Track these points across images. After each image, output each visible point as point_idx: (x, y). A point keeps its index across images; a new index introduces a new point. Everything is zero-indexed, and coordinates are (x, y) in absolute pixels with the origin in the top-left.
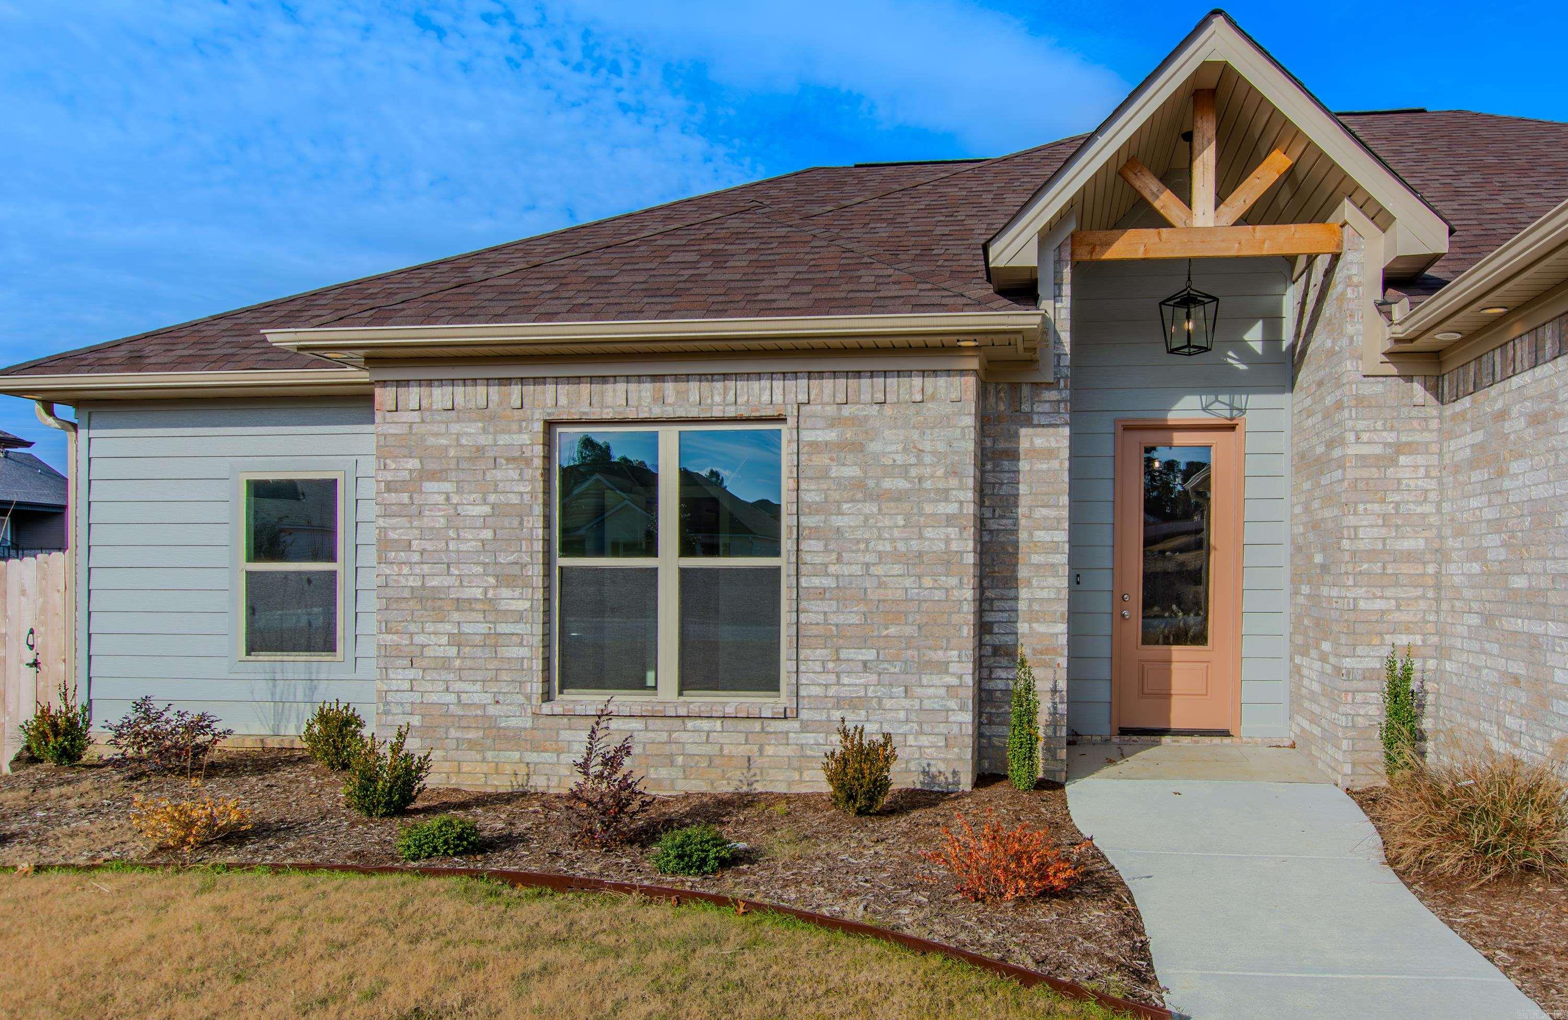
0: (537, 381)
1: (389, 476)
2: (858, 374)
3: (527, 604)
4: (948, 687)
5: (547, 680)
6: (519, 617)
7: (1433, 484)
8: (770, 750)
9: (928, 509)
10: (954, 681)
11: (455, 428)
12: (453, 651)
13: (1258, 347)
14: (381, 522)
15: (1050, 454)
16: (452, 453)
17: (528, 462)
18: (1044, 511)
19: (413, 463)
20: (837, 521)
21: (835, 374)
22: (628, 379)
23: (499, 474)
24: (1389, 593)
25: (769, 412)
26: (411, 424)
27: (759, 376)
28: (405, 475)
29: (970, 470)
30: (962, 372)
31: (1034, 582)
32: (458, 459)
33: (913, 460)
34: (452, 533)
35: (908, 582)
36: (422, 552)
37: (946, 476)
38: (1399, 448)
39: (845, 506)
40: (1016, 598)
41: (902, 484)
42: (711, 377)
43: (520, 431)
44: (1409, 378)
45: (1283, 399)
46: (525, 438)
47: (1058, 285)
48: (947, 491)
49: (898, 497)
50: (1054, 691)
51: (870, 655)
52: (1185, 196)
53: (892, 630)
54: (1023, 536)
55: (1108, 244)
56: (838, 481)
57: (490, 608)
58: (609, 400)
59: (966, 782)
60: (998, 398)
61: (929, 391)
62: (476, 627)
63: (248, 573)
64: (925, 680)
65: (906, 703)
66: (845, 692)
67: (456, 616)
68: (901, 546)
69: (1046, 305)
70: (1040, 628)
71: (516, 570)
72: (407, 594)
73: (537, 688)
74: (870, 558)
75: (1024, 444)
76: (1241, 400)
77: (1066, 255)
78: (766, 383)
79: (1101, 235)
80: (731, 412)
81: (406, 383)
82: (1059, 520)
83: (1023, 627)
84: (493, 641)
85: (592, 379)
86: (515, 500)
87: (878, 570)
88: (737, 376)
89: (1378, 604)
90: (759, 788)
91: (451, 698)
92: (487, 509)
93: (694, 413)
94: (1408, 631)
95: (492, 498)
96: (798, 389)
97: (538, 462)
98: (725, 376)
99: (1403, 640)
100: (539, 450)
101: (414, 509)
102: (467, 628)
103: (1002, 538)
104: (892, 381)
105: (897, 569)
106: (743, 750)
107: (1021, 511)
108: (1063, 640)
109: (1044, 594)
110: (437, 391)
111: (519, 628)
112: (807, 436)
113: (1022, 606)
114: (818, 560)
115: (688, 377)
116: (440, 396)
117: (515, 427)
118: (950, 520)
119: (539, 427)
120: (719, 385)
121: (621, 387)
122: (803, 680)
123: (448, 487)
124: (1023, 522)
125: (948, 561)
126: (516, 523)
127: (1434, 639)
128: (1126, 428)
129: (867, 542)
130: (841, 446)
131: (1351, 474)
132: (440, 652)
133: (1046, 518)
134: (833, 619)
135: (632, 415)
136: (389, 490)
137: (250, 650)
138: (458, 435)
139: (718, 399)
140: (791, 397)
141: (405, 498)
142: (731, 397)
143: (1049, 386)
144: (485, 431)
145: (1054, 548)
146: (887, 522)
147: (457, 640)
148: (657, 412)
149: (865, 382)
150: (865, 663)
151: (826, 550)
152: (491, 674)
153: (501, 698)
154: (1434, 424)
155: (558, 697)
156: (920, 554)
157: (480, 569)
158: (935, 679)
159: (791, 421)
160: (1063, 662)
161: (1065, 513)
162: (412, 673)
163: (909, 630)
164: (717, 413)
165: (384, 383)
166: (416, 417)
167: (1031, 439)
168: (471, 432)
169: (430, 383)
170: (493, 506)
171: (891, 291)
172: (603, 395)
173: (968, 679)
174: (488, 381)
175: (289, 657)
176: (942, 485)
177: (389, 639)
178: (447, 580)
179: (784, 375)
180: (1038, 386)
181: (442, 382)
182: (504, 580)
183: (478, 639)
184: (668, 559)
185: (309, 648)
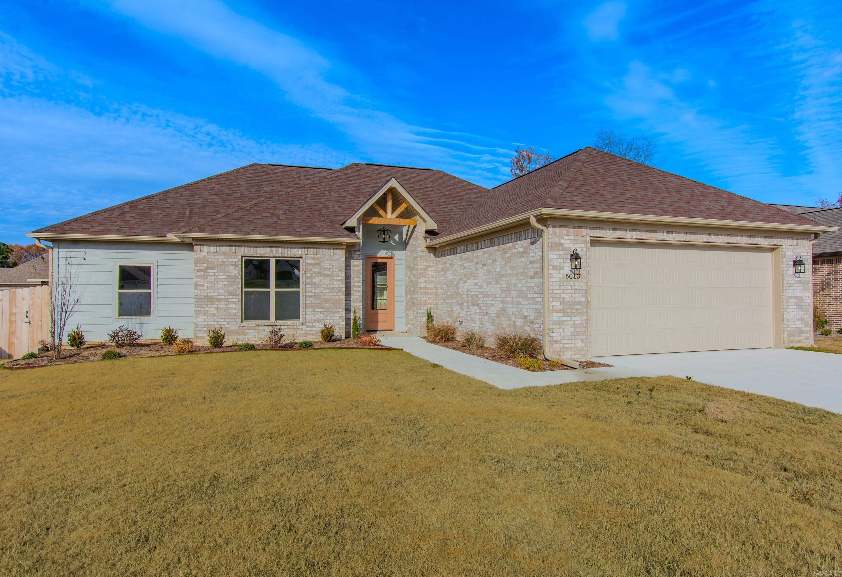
0: (239, 246)
1: (198, 268)
2: (319, 248)
3: (237, 300)
4: (340, 317)
5: (241, 318)
6: (234, 303)
7: (434, 274)
8: (298, 332)
9: (335, 278)
10: (341, 315)
11: (217, 257)
12: (216, 312)
13: (397, 240)
14: (195, 279)
15: (358, 266)
16: (216, 263)
17: (237, 266)
18: (357, 278)
19: (205, 265)
20: (314, 281)
21: (313, 248)
22: (263, 247)
23: (229, 268)
24: (427, 296)
25: (298, 256)
26: (204, 256)
27: (296, 248)
28: (203, 268)
29: (344, 270)
30: (342, 249)
31: (355, 294)
32: (218, 264)
33: (331, 268)
34: (216, 283)
35: (330, 294)
36: (207, 287)
37: (338, 271)
38: (429, 267)
39: (316, 277)
40: (350, 298)
41: (329, 273)
42: (284, 248)
43: (235, 258)
44: (430, 252)
45: (403, 252)
46: (236, 260)
47: (360, 229)
48: (339, 274)
49: (328, 275)
51: (322, 310)
52: (385, 211)
53: (327, 305)
54: (352, 284)
55: (369, 220)
56: (315, 271)
57: (226, 300)
58: (258, 251)
59: (343, 337)
61: (335, 252)
62: (222, 305)
63: (119, 293)
64: (334, 315)
66: (316, 319)
67: (217, 303)
68: (329, 286)
69: (357, 233)
70: (356, 304)
71: (233, 291)
72: (202, 298)
73: (240, 320)
74: (322, 289)
75: (352, 264)
76: (394, 252)
77: (361, 223)
79: (368, 218)
80: (289, 256)
81: (203, 245)
83: (352, 304)
84: (227, 309)
85: (254, 247)
86: (233, 275)
87: (324, 291)
88: (291, 248)
89: (425, 299)
90: (296, 341)
91: (216, 323)
92: (226, 277)
93: (280, 255)
94: (430, 304)
95: (227, 274)
96: (305, 251)
97: (240, 266)
98: (288, 247)
99: (429, 306)
100: (240, 263)
101: (205, 277)
102: (220, 306)
103: (349, 284)
104: (327, 250)
105: (328, 291)
106: (293, 332)
107: (352, 278)
108: (361, 307)
109: (357, 297)
110: (212, 248)
111: (234, 306)
112: (307, 262)
113: (352, 299)
114: (310, 289)
115: (278, 247)
116: (212, 249)
117: (233, 257)
118: (340, 281)
119: (240, 257)
120: (286, 249)
121: (262, 249)
122: (306, 316)
123: (214, 271)
124: (352, 281)
125: (339, 290)
126: (233, 280)
127: (435, 306)
129: (321, 285)
130: (315, 265)
131: (419, 272)
132: (212, 312)
133: (357, 280)
134: (313, 302)
135: (264, 255)
136: (198, 272)
137: (120, 315)
138: (218, 259)
139: (286, 252)
140: (303, 252)
141: (203, 274)
142: (289, 252)
143: (357, 251)
144: (225, 258)
145: (359, 287)
146: (326, 281)
147: (217, 309)
148: (271, 255)
149: (321, 250)
150: (321, 312)
151: (312, 287)
152: (226, 317)
153: (230, 322)
154: (435, 262)
155: (244, 322)
156: (333, 288)
157: (223, 291)
158: (337, 315)
159: (303, 258)
161: (361, 279)
162: (204, 317)
163: (331, 305)
164: (286, 256)
165: (197, 245)
166: (206, 254)
167: (354, 263)
168: (221, 258)
169: (210, 246)
170: (227, 276)
171: (326, 231)
172: (257, 250)
173: (344, 315)
174: (226, 246)
175: (134, 317)
176: (337, 273)
177: (197, 309)
178: (215, 294)
179: (302, 248)
180: (355, 251)
181: (213, 246)
182: (230, 294)
183: (223, 309)
184: (272, 289)
185: (141, 314)
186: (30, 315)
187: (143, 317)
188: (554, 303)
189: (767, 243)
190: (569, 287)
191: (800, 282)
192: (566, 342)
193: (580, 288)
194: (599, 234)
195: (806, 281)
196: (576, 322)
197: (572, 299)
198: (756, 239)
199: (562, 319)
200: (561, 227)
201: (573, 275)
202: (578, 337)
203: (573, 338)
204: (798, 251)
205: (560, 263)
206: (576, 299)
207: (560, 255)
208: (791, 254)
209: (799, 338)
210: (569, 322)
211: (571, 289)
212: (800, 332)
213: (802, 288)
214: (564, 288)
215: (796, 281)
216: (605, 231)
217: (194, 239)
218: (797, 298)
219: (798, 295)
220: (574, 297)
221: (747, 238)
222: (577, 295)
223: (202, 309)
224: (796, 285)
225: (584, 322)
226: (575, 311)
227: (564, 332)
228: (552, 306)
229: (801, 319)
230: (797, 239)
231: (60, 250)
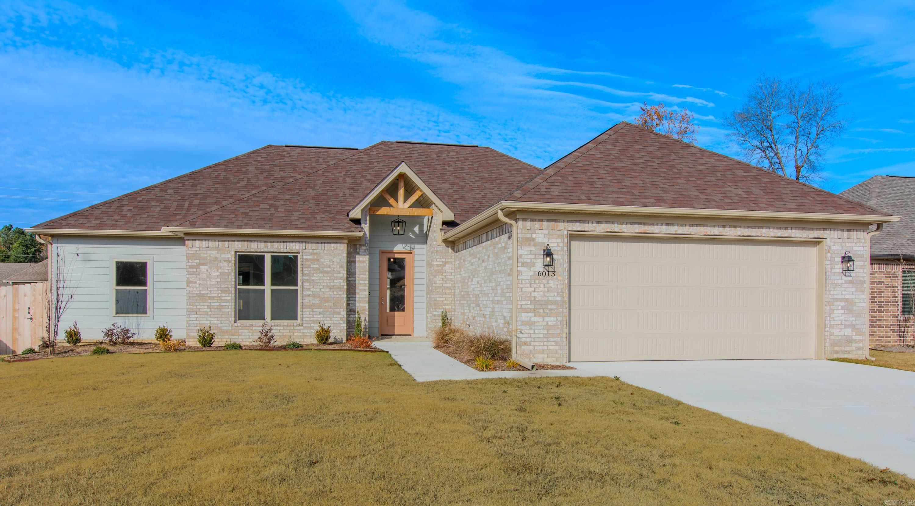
0: (232, 241)
1: (190, 264)
2: (318, 243)
3: (230, 298)
4: (340, 318)
5: (235, 318)
6: (227, 301)
7: (453, 271)
8: (296, 334)
9: (335, 275)
10: (342, 316)
11: (209, 252)
12: (209, 310)
13: (417, 232)
14: (187, 276)
15: (364, 262)
16: (208, 258)
17: (230, 262)
18: (362, 276)
19: (197, 261)
20: (313, 278)
21: (312, 243)
22: (258, 241)
23: (222, 265)
24: (444, 296)
25: (295, 251)
26: (196, 251)
27: (293, 242)
28: (195, 264)
29: (346, 266)
30: (344, 243)
31: (360, 293)
32: (210, 260)
33: (331, 264)
34: (208, 279)
35: (330, 293)
36: (200, 284)
37: (340, 267)
38: (446, 263)
39: (315, 274)
40: (356, 297)
41: (329, 269)
42: (280, 242)
43: (228, 254)
44: (448, 247)
45: (424, 246)
46: (229, 255)
47: (366, 221)
48: (340, 271)
49: (328, 272)
50: (365, 320)
51: (322, 310)
52: (396, 199)
53: (327, 304)
54: (357, 282)
55: (378, 211)
56: (313, 268)
57: (219, 298)
58: (253, 246)
59: (345, 340)
60: (351, 248)
61: (336, 247)
62: (215, 304)
63: (116, 290)
64: (335, 316)
65: (330, 322)
66: (315, 319)
67: (209, 301)
68: (329, 284)
69: (363, 225)
70: (361, 305)
71: (227, 289)
72: (195, 295)
73: (233, 319)
74: (321, 287)
75: (357, 259)
76: (413, 246)
77: (367, 213)
78: (294, 244)
79: (375, 208)
80: (285, 251)
81: (195, 240)
82: (366, 278)
83: (357, 304)
84: (220, 307)
85: (248, 241)
86: (226, 271)
87: (323, 290)
88: (287, 242)
89: (441, 299)
91: (205, 322)
92: (218, 273)
93: (276, 251)
94: (448, 305)
95: (220, 271)
96: (303, 246)
97: (233, 262)
98: (284, 242)
99: (447, 307)
100: (233, 258)
101: (197, 273)
102: (212, 304)
103: (352, 282)
104: (326, 245)
105: (328, 290)
106: (289, 334)
107: (357, 276)
108: (367, 307)
109: (362, 296)
110: (204, 243)
111: (227, 304)
112: (305, 257)
113: (357, 299)
114: (308, 287)
115: (274, 242)
116: (205, 244)
117: (226, 252)
118: (341, 278)
119: (233, 253)
120: (282, 244)
121: (256, 243)
122: (304, 316)
123: (207, 267)
124: (357, 278)
125: (340, 288)
126: (227, 277)
127: (454, 307)
128: (382, 252)
129: (320, 283)
130: (314, 260)
131: (435, 268)
132: (205, 310)
133: (363, 278)
134: (312, 302)
135: (259, 251)
136: (190, 268)
137: (117, 313)
138: (210, 254)
139: (282, 247)
140: (301, 247)
141: (195, 270)
142: (285, 247)
143: (364, 245)
144: (218, 253)
145: (365, 285)
146: (325, 278)
147: (210, 307)
148: (266, 250)
149: (320, 245)
150: (320, 312)
151: (310, 285)
152: (219, 316)
153: (222, 322)
154: (453, 257)
155: (237, 322)
156: (333, 286)
157: (216, 289)
158: (337, 316)
159: (301, 254)
160: (367, 313)
161: (368, 276)
162: (196, 316)
163: (330, 304)
164: (282, 251)
165: (188, 240)
166: (198, 249)
167: (359, 258)
168: (214, 253)
169: (202, 240)
170: (220, 273)
171: (326, 223)
172: (251, 245)
173: (345, 316)
174: (219, 241)
175: (130, 315)
176: (338, 270)
177: (190, 307)
178: (207, 292)
179: (299, 242)
180: (360, 245)
181: (205, 240)
182: (224, 291)
183: (216, 307)
184: (268, 287)
185: (137, 312)
186: (32, 311)
187: (140, 315)
188: (523, 303)
189: (805, 235)
190: (542, 286)
191: (850, 282)
192: (537, 344)
193: (555, 286)
194: (578, 227)
195: (861, 281)
196: (550, 323)
197: (546, 298)
198: (789, 231)
199: (533, 319)
200: (532, 220)
201: (547, 273)
202: (551, 339)
203: (545, 339)
204: (850, 244)
205: (531, 259)
206: (550, 298)
207: (531, 251)
208: (840, 248)
209: (847, 349)
210: (541, 323)
211: (544, 287)
213: (854, 289)
214: (535, 286)
215: (845, 281)
216: (587, 225)
217: (186, 234)
218: (846, 300)
219: (847, 297)
220: (548, 297)
221: (775, 230)
222: (551, 294)
223: (195, 307)
224: (845, 285)
225: (559, 323)
226: (548, 311)
227: (534, 333)
228: (521, 305)
229: (852, 326)
230: (848, 231)
231: (59, 245)
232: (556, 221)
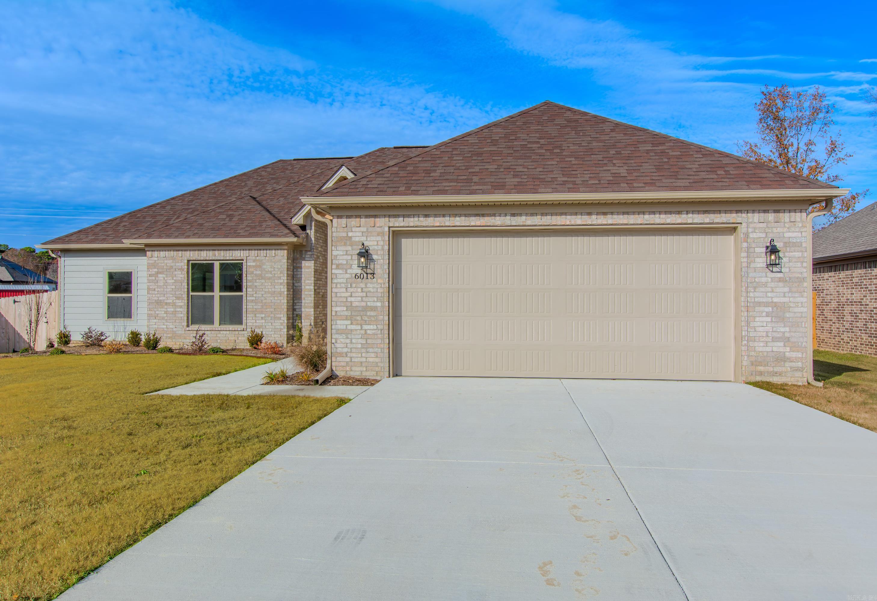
0: (185, 250)
1: (150, 273)
2: (260, 250)
3: (183, 304)
4: (281, 323)
5: (188, 322)
6: (181, 307)
8: (240, 338)
10: (282, 321)
11: (166, 262)
12: (165, 315)
14: (148, 284)
15: (309, 267)
16: (165, 267)
17: (184, 270)
18: (308, 281)
19: (156, 270)
20: (256, 284)
21: (255, 250)
22: (207, 250)
23: (176, 273)
25: (239, 258)
26: (155, 261)
27: (238, 250)
28: (154, 273)
30: (284, 249)
31: (306, 299)
32: (167, 269)
33: (273, 270)
34: (165, 287)
35: (271, 299)
36: (158, 291)
37: (280, 273)
39: (257, 280)
40: (302, 303)
41: (270, 275)
42: (227, 250)
46: (183, 264)
47: (311, 226)
48: (280, 277)
49: (269, 278)
50: (311, 325)
51: (263, 316)
53: (268, 310)
54: (303, 287)
56: (256, 274)
57: (174, 305)
60: (297, 254)
61: (276, 253)
62: (171, 309)
64: (276, 321)
65: (271, 327)
66: (257, 324)
67: (166, 307)
68: (270, 290)
69: (308, 231)
70: (307, 310)
71: (180, 296)
72: (154, 301)
73: (186, 324)
74: (263, 293)
75: (303, 265)
78: (239, 252)
80: (231, 258)
81: (155, 251)
82: (311, 283)
83: (303, 310)
84: (175, 313)
85: (198, 250)
86: (180, 279)
88: (232, 250)
90: (237, 347)
91: (165, 327)
92: (173, 281)
93: (222, 258)
96: (246, 253)
97: (186, 270)
98: (230, 250)
100: (186, 267)
101: (156, 281)
102: (168, 310)
103: (298, 288)
104: (268, 251)
105: (269, 295)
106: (234, 338)
107: (303, 281)
108: (313, 313)
109: (308, 302)
110: (161, 253)
111: (181, 310)
112: (249, 264)
113: (303, 304)
114: (251, 293)
115: (221, 250)
116: (162, 254)
117: (180, 261)
118: (281, 284)
119: (186, 261)
120: (228, 252)
121: (205, 252)
122: (248, 322)
123: (164, 276)
124: (303, 284)
126: (180, 285)
129: (262, 289)
130: (257, 266)
132: (162, 315)
133: (308, 283)
134: (255, 307)
135: (208, 259)
136: (150, 276)
137: (108, 318)
139: (228, 255)
140: (245, 255)
141: (154, 278)
142: (231, 255)
143: (309, 251)
144: (173, 262)
146: (267, 284)
147: (166, 312)
148: (214, 258)
149: (262, 252)
150: (262, 318)
151: (253, 291)
152: (174, 321)
153: (177, 326)
155: (190, 326)
156: (274, 292)
157: (172, 295)
158: (278, 321)
159: (245, 261)
160: (313, 318)
162: (155, 321)
163: (271, 310)
164: (228, 258)
165: (149, 251)
166: (156, 259)
167: (305, 264)
168: (169, 262)
169: (160, 251)
170: (175, 280)
171: (268, 230)
172: (201, 254)
173: (286, 321)
174: (174, 251)
175: (118, 319)
177: (149, 312)
178: (164, 298)
179: (243, 250)
180: (306, 251)
181: (163, 251)
182: (178, 298)
183: (171, 312)
184: (217, 293)
185: (124, 317)
186: (48, 316)
187: (126, 319)
188: (338, 309)
189: (707, 220)
190: (359, 290)
191: (780, 280)
192: (354, 355)
193: (375, 290)
194: (400, 223)
195: (798, 278)
196: (368, 332)
197: (364, 304)
198: (684, 216)
199: (349, 327)
200: (348, 217)
201: (365, 275)
202: (371, 350)
203: (364, 350)
204: (779, 230)
205: (347, 260)
206: (369, 304)
207: (347, 251)
208: (764, 235)
209: (777, 369)
210: (358, 332)
211: (362, 292)
212: (781, 359)
213: (786, 289)
214: (352, 290)
215: (772, 278)
216: (412, 219)
217: (147, 245)
218: (775, 305)
219: (775, 300)
220: (367, 302)
221: (663, 216)
222: (371, 299)
223: (153, 312)
224: (773, 285)
225: (379, 332)
226: (366, 319)
227: (351, 343)
228: (336, 312)
229: (786, 340)
230: (776, 211)
231: (66, 259)
232: (375, 216)
